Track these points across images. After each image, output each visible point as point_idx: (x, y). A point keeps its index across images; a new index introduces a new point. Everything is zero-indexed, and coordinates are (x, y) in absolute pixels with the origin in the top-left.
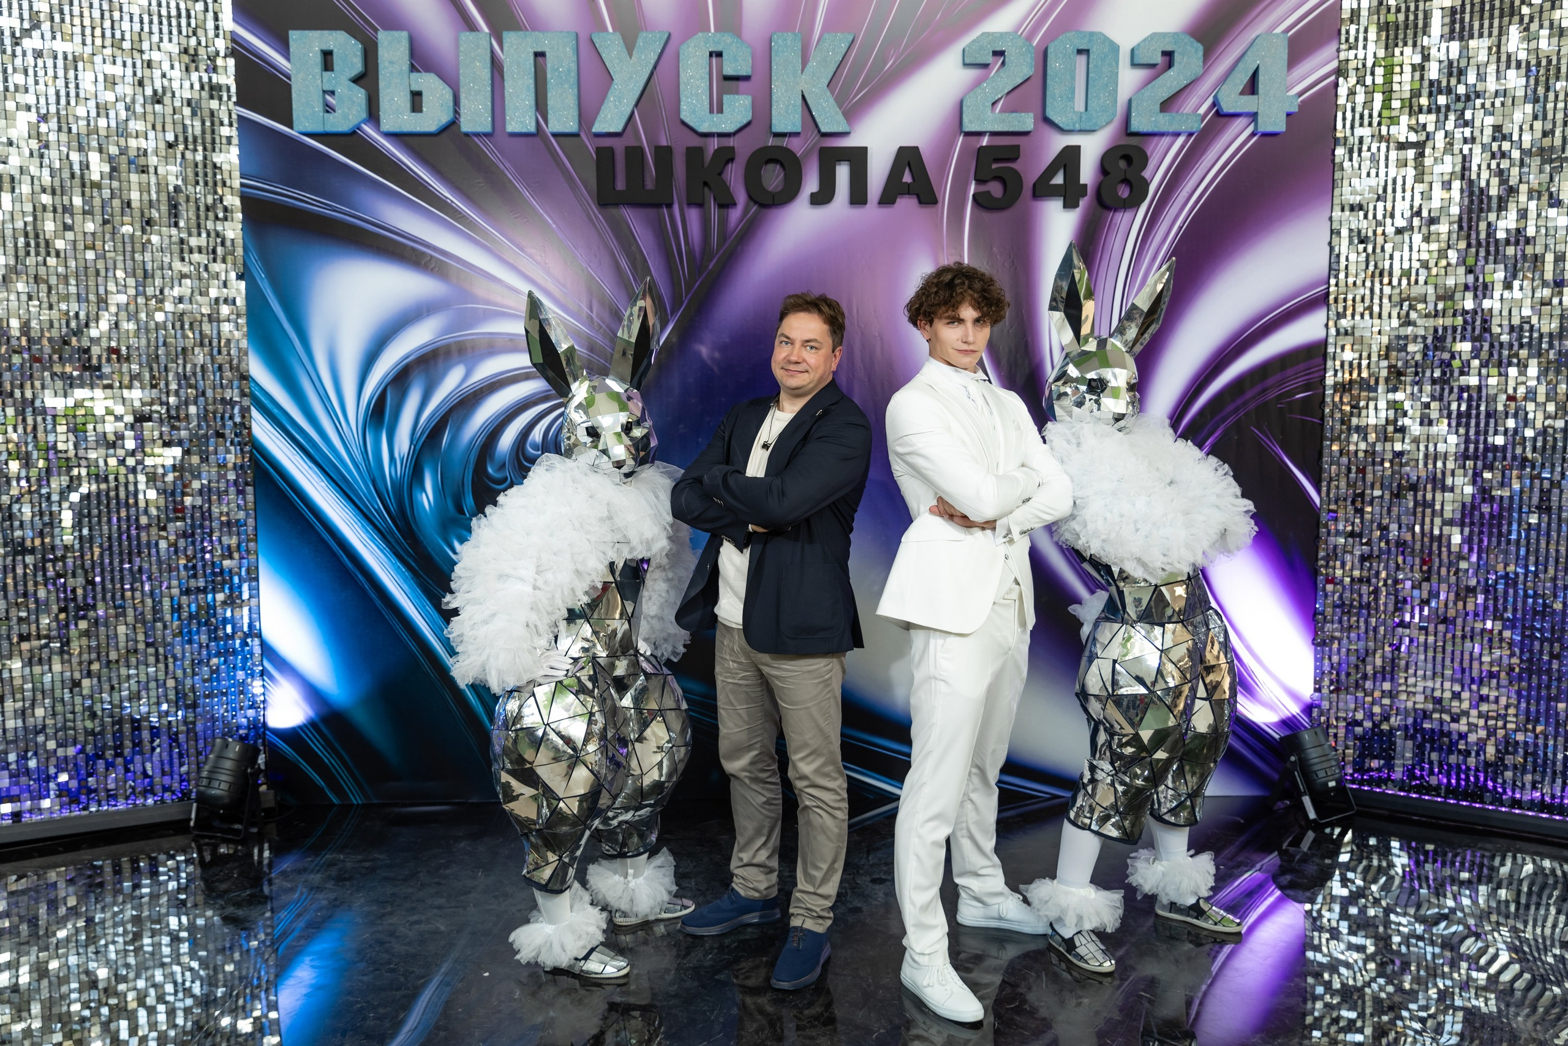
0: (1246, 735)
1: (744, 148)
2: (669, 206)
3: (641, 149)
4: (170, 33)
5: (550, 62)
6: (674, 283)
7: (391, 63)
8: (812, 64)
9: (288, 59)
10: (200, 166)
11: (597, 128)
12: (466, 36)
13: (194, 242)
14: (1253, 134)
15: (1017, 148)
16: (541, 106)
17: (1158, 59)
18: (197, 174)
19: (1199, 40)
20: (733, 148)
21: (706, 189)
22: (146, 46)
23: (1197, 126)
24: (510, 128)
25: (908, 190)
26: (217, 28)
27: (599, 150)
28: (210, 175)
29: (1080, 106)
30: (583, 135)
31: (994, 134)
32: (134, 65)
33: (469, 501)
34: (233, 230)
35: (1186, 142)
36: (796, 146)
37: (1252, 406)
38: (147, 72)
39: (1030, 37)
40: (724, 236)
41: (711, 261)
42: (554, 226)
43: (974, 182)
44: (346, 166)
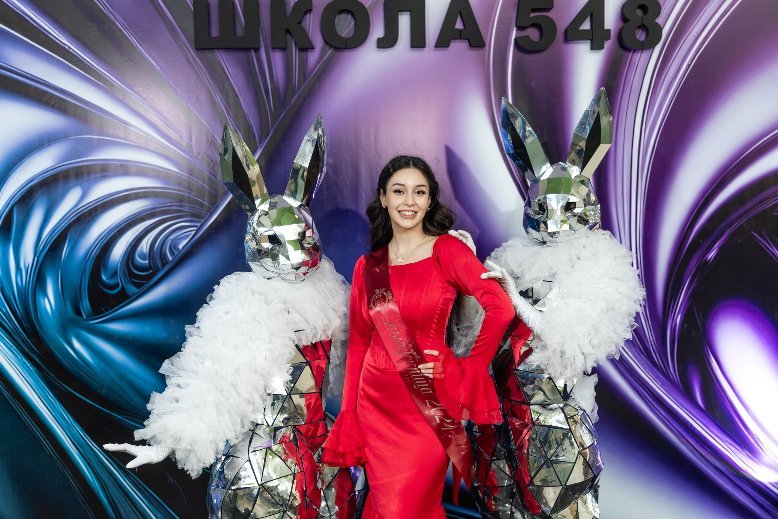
0: (754, 494)
1: (320, 2)
2: (257, 50)
3: (232, 2)
6: (261, 115)
21: (288, 36)
25: (460, 36)
27: (195, 3)
33: (86, 305)
37: (752, 214)
40: (304, 75)
41: (293, 96)
42: (158, 68)
43: (515, 29)
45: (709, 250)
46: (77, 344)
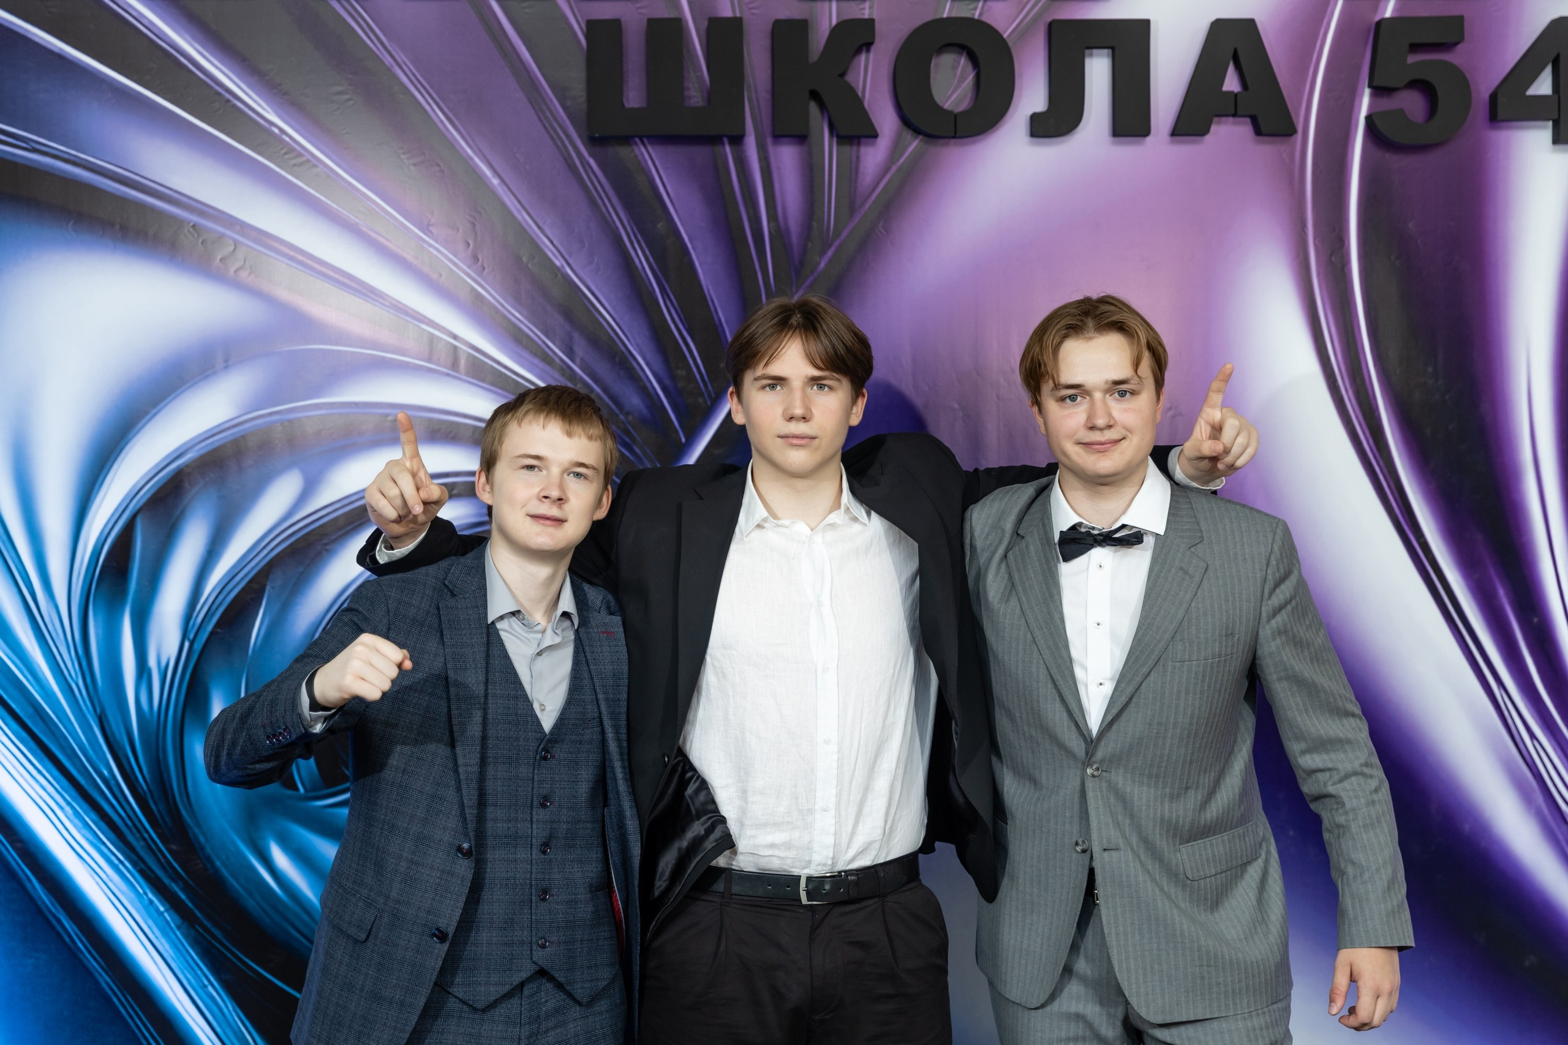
1: (893, 24)
2: (737, 140)
3: (676, 25)
15: (1459, 22)
20: (870, 23)
21: (813, 107)
25: (1233, 108)
27: (595, 28)
36: (998, 15)
40: (851, 202)
41: (822, 253)
42: (495, 181)
43: (1367, 92)
44: (61, 58)
46: (280, 858)
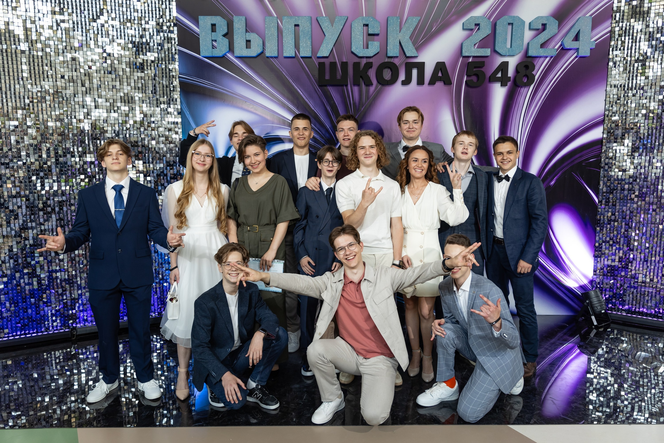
0: (566, 292)
1: (376, 63)
2: (347, 85)
3: (335, 63)
4: (153, 17)
5: (301, 28)
7: (239, 29)
8: (404, 29)
9: (198, 28)
10: (164, 70)
11: (319, 55)
12: (268, 18)
13: (162, 99)
14: (576, 57)
15: (484, 62)
16: (297, 46)
17: (540, 27)
18: (163, 73)
19: (556, 19)
20: (372, 62)
21: (361, 79)
22: (143, 22)
23: (554, 53)
24: (285, 55)
25: (440, 79)
26: (170, 15)
27: (320, 64)
28: (168, 73)
29: (509, 46)
30: (313, 57)
31: (474, 57)
32: (139, 30)
34: (177, 95)
35: (550, 60)
36: (396, 61)
37: (572, 164)
38: (144, 33)
39: (489, 18)
40: (368, 98)
41: (362, 107)
42: (301, 93)
43: (466, 76)
44: (220, 70)
45: (551, 180)
